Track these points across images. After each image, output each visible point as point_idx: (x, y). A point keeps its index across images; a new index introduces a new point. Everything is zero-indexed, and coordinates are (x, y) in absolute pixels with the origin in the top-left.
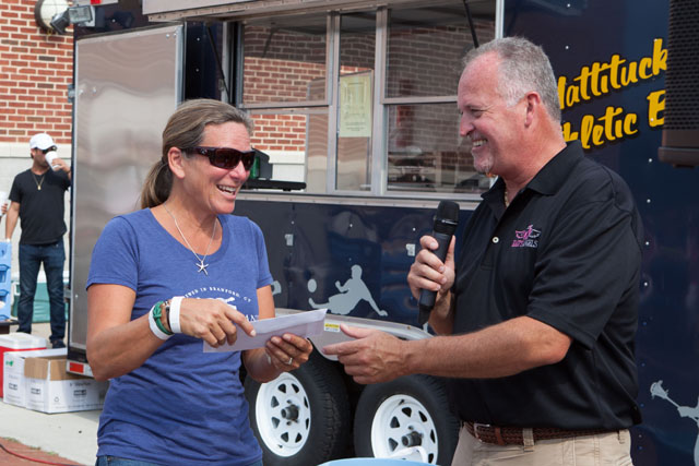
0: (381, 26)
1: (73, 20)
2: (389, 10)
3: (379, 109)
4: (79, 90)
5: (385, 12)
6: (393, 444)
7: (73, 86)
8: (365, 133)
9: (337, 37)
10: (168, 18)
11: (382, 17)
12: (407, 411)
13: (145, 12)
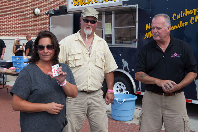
0: (113, 13)
1: (50, 13)
2: (115, 11)
3: (113, 29)
4: (51, 26)
5: (114, 11)
6: (117, 91)
7: (50, 25)
8: (110, 34)
9: (104, 16)
10: (71, 13)
11: (113, 12)
12: (120, 85)
13: (67, 11)
